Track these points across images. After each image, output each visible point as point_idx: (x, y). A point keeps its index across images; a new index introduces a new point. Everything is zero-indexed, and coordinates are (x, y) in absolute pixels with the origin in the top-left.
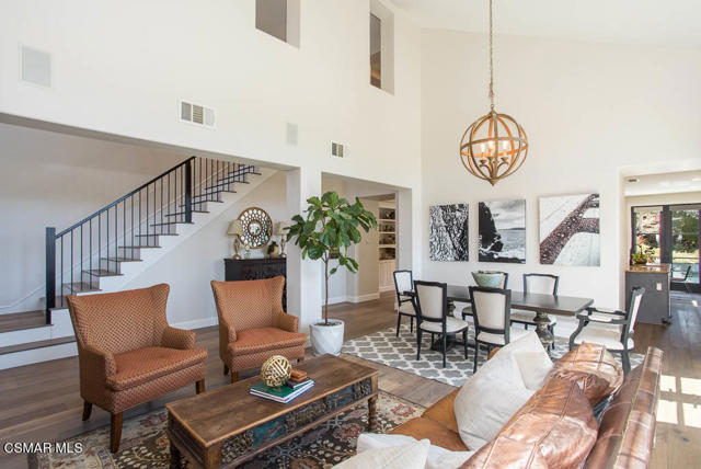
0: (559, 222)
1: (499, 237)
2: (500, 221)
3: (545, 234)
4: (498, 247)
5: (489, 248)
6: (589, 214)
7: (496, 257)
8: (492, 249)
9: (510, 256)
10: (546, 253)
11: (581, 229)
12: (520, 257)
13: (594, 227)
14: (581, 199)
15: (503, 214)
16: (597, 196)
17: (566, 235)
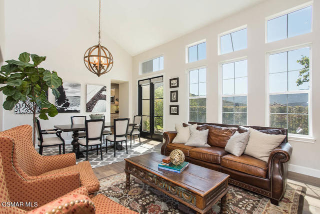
0: (94, 95)
1: (68, 100)
2: (68, 92)
3: (89, 100)
4: (67, 105)
5: (62, 105)
6: (103, 93)
7: (65, 110)
8: (64, 106)
9: (73, 109)
10: (89, 108)
11: (101, 99)
12: (78, 110)
13: (104, 98)
14: (101, 87)
15: (70, 89)
16: (106, 87)
17: (96, 100)
